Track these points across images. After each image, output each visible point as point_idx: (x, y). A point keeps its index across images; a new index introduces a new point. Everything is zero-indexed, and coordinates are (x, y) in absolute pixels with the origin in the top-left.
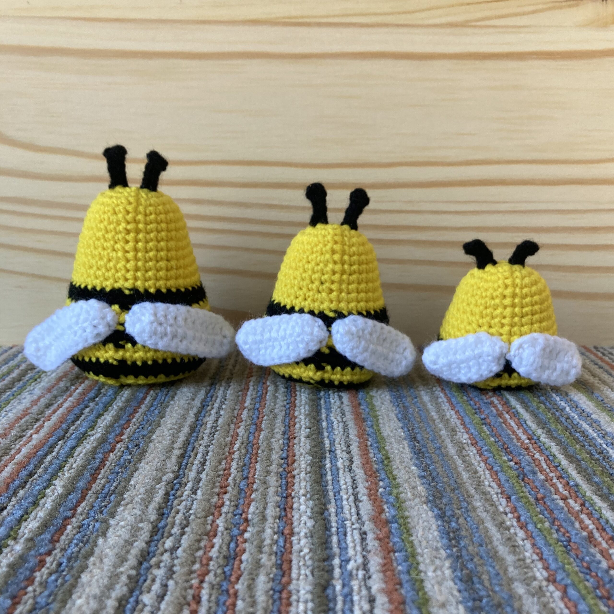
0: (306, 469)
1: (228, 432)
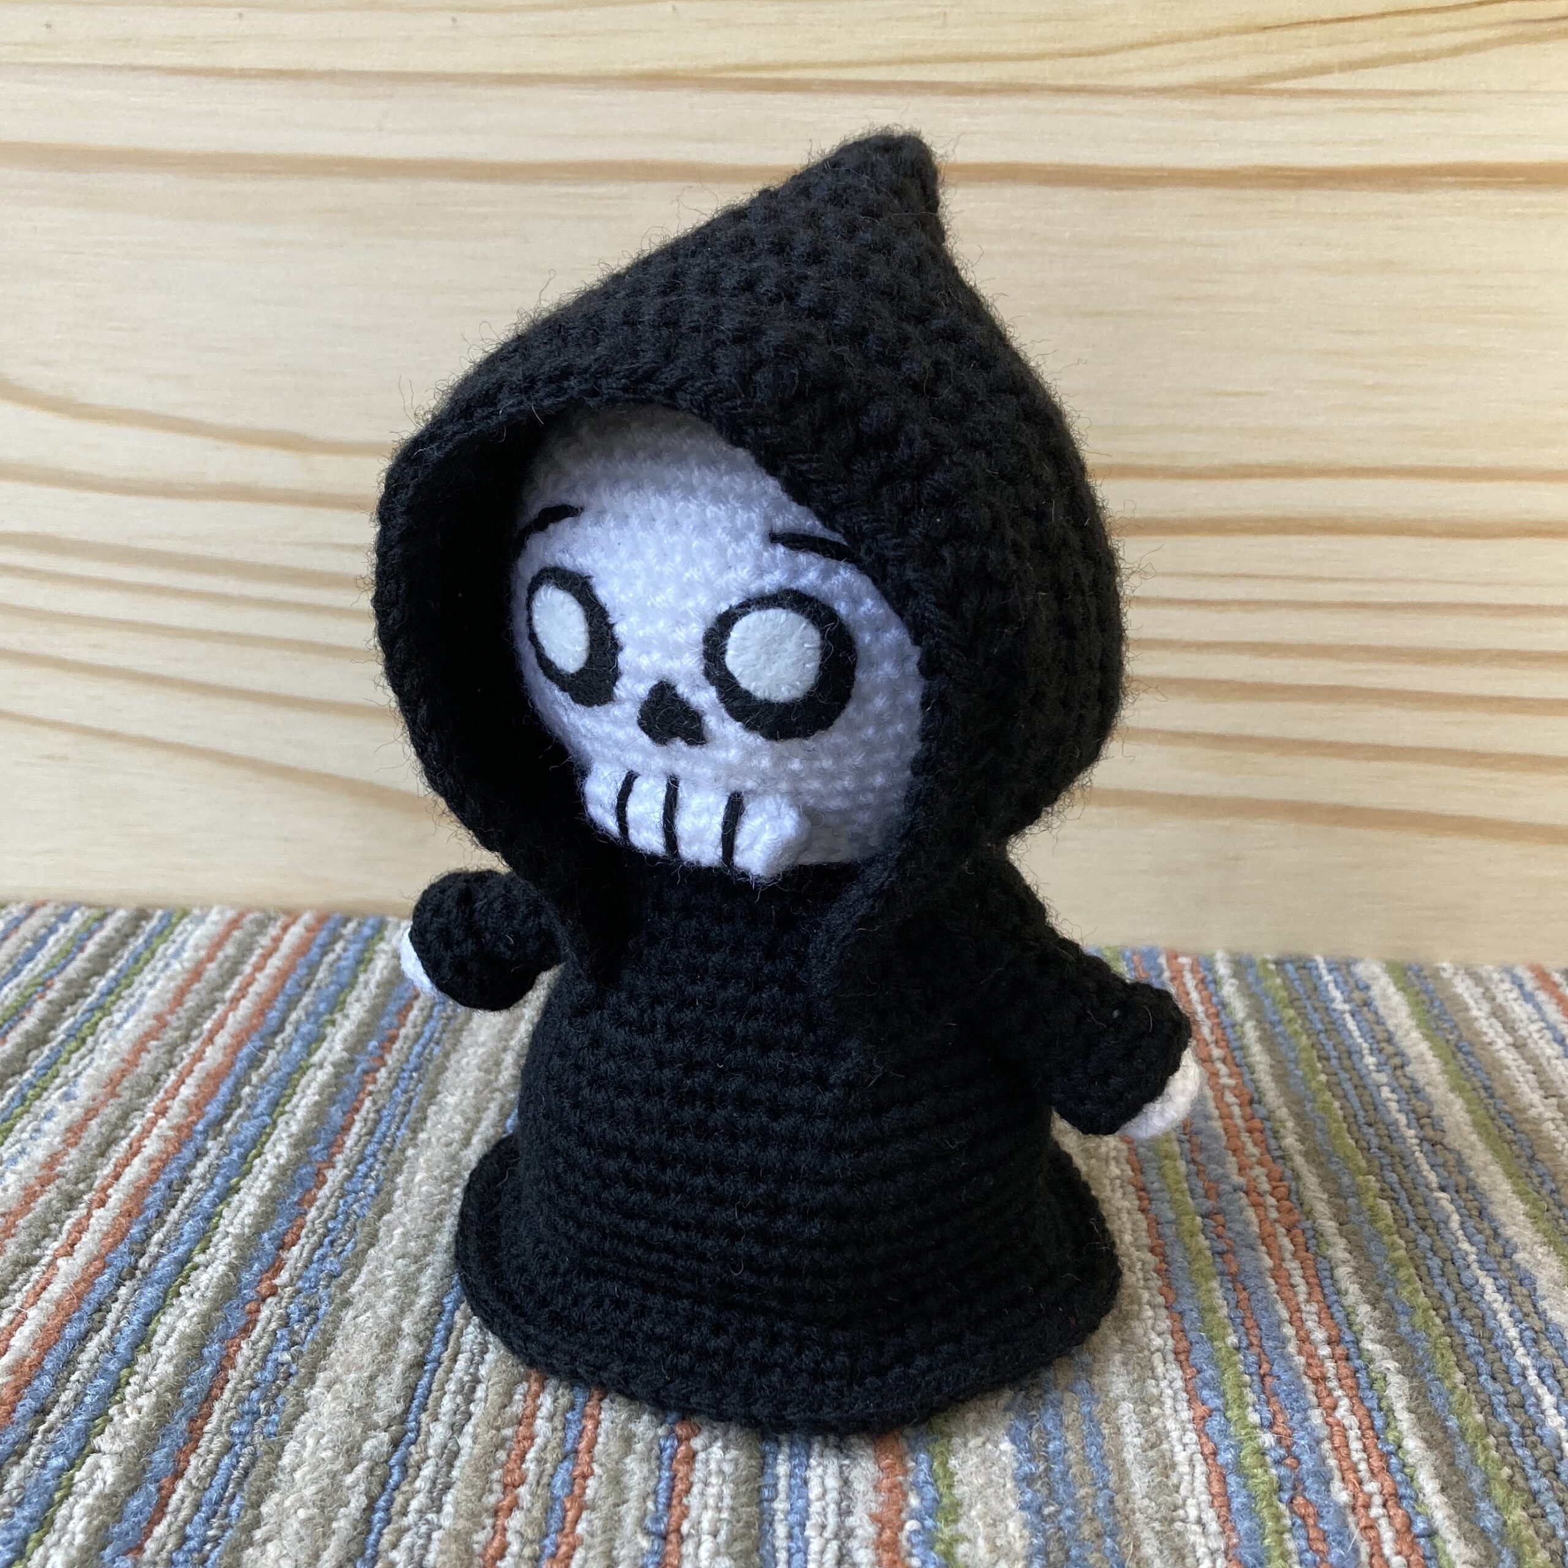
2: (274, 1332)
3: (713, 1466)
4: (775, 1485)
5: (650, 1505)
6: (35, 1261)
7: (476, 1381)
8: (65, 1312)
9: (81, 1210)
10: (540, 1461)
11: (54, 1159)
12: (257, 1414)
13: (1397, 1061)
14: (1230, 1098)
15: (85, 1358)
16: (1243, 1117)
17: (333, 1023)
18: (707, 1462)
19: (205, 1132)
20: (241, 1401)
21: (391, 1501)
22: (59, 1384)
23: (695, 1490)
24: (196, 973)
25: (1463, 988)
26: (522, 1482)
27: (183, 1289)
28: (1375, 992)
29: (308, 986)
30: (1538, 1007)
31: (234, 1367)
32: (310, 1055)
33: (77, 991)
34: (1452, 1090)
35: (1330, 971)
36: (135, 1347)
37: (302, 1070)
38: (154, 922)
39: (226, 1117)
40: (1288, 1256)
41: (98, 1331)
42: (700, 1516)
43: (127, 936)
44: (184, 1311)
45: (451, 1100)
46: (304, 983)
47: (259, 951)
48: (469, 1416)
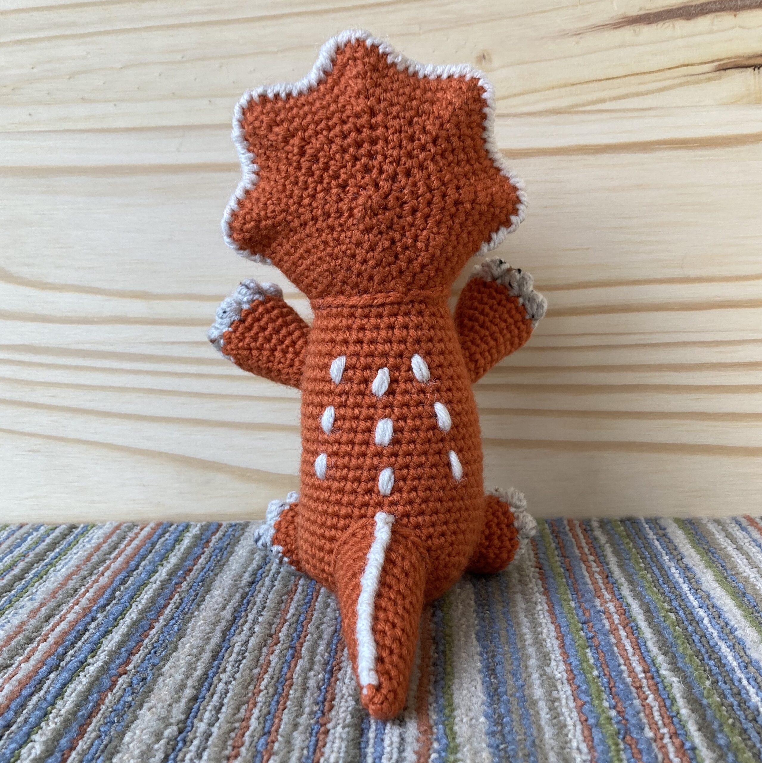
0: (344, 721)
1: (258, 660)
2: (125, 689)
3: (337, 735)
4: (367, 742)
5: (305, 752)
6: (11, 665)
7: (222, 705)
8: (22, 684)
9: (35, 644)
10: (252, 736)
11: (23, 623)
12: (113, 723)
13: (679, 557)
14: (597, 576)
15: (31, 704)
16: (603, 583)
17: (162, 565)
18: (334, 734)
19: (97, 611)
20: (106, 718)
21: (177, 756)
22: (17, 714)
23: (328, 745)
24: (98, 548)
25: (712, 528)
26: (243, 745)
27: (81, 674)
28: (669, 530)
29: (151, 552)
30: (749, 533)
31: (104, 704)
32: (150, 578)
33: (40, 558)
34: (706, 567)
35: (647, 523)
36: (56, 698)
37: (145, 584)
38: (79, 530)
39: (108, 605)
40: (624, 638)
41: (38, 692)
42: (329, 756)
43: (66, 535)
44: (81, 682)
45: (216, 593)
46: (149, 549)
47: (128, 539)
48: (217, 719)
